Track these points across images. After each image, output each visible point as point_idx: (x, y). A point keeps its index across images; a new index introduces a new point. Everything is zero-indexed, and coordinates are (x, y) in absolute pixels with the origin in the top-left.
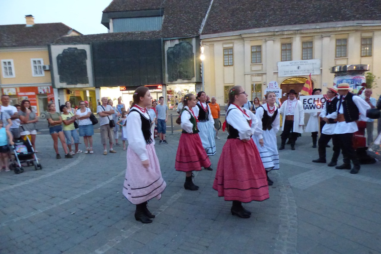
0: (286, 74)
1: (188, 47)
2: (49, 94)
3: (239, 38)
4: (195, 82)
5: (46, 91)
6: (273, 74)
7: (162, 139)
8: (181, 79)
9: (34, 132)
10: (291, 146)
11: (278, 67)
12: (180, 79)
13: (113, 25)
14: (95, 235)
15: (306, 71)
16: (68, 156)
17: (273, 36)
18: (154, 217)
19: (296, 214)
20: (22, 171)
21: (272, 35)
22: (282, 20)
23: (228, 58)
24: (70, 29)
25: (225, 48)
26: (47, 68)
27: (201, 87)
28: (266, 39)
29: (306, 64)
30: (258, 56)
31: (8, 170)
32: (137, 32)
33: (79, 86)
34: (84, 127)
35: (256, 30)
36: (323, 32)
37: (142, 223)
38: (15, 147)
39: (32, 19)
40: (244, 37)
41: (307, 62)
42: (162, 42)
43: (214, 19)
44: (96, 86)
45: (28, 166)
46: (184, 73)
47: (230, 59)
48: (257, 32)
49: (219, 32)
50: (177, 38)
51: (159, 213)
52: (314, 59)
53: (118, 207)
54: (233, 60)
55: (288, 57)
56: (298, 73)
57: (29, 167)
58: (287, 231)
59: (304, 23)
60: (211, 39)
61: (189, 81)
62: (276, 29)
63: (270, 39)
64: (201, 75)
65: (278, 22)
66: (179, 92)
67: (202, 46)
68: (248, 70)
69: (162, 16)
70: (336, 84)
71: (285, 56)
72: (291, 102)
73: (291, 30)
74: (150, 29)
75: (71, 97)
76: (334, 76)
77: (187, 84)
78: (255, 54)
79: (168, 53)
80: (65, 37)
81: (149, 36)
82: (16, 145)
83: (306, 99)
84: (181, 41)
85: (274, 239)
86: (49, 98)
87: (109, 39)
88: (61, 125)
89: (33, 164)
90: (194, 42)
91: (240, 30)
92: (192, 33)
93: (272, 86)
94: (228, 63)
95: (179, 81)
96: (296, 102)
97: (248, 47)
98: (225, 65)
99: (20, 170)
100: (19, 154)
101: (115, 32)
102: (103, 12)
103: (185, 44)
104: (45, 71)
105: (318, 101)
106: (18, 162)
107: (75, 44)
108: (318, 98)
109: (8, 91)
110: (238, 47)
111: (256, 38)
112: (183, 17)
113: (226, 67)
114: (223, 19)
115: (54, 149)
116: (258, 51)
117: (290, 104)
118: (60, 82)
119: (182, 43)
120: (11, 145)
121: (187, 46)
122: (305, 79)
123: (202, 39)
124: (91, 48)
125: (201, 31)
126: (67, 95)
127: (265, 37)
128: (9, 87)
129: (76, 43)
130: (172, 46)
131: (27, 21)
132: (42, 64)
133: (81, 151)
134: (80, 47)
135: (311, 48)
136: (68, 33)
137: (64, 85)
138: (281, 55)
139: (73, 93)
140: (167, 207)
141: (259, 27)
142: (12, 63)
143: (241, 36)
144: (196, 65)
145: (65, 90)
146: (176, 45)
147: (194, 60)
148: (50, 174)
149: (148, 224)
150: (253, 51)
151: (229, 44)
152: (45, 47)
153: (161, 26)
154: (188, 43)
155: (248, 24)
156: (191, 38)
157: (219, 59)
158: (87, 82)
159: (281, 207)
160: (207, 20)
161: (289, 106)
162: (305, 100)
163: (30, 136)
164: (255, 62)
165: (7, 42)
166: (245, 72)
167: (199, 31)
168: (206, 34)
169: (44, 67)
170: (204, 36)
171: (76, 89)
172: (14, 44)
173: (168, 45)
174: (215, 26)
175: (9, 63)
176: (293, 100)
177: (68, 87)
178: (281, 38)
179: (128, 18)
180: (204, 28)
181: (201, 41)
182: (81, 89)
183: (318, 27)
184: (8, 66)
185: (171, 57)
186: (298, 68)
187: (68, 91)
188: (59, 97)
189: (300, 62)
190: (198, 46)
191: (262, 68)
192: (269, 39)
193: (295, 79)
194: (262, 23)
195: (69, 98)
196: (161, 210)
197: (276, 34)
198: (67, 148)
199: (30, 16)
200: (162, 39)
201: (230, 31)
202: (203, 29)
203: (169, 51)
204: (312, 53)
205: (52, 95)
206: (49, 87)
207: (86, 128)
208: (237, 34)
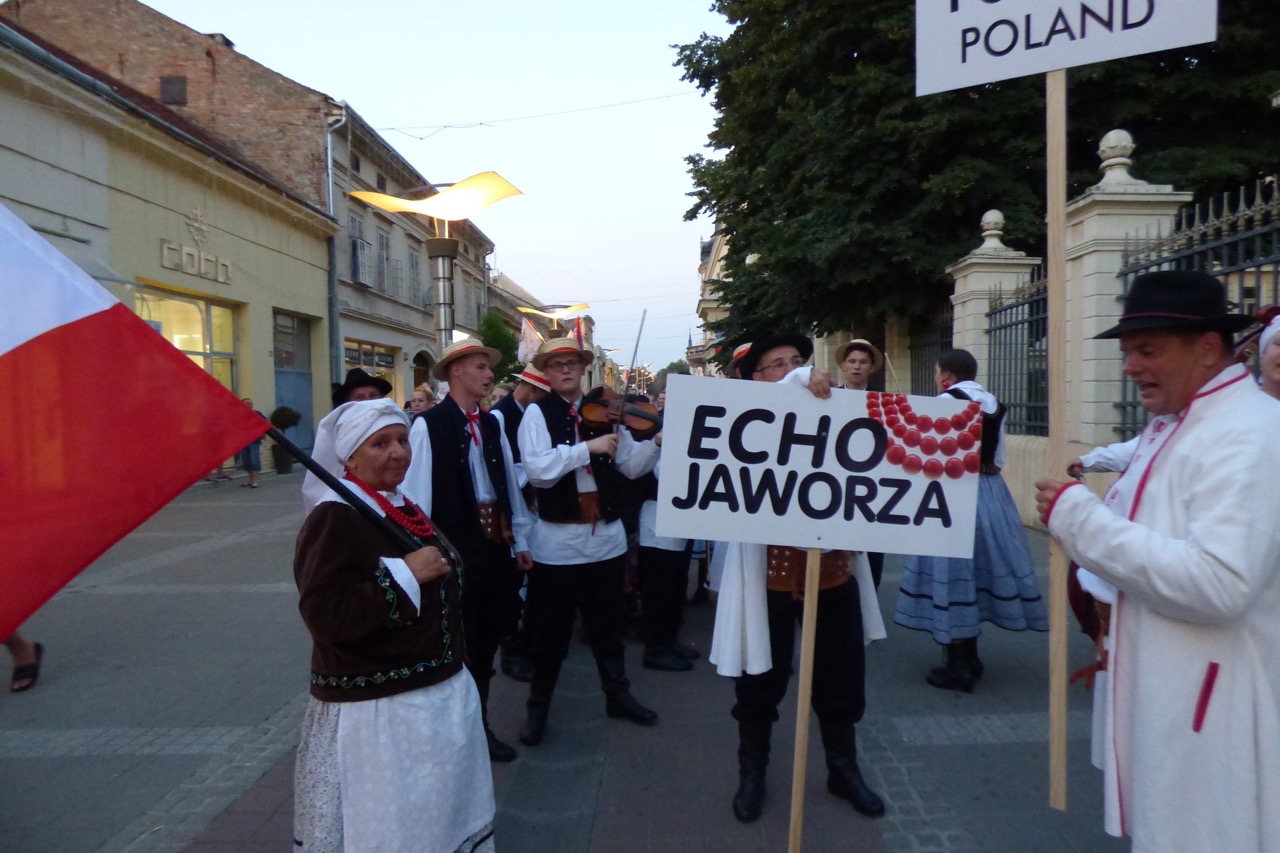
83: (719, 412)
105: (818, 442)
108: (825, 422)
162: (711, 422)
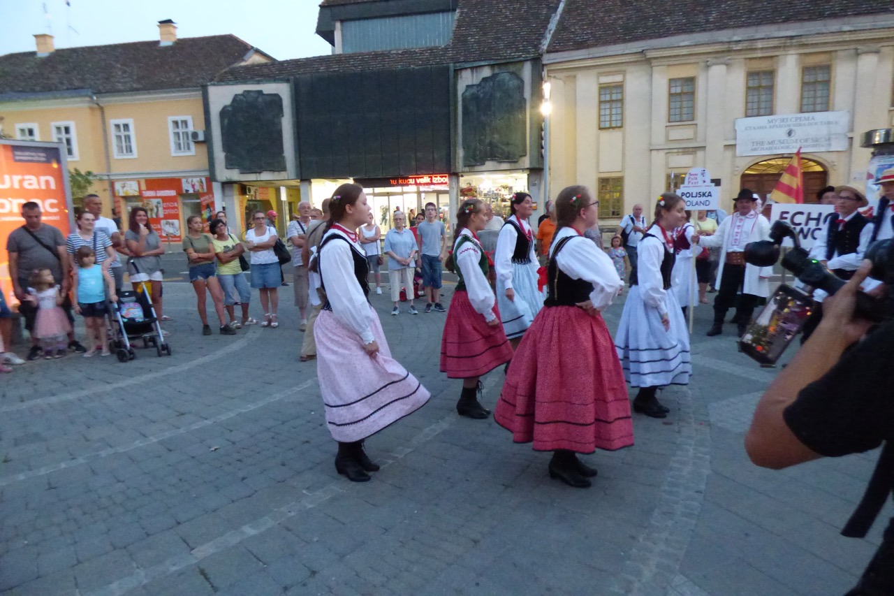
0: (755, 149)
1: (513, 83)
2: (203, 194)
3: (640, 59)
4: (528, 169)
5: (197, 187)
6: (722, 148)
7: (433, 301)
8: (495, 160)
9: (158, 276)
10: (739, 327)
11: (735, 131)
12: (492, 160)
13: (343, 36)
14: (249, 497)
15: (810, 143)
16: (226, 330)
17: (725, 54)
18: (376, 468)
19: (702, 487)
20: (132, 356)
21: (723, 52)
22: (752, 12)
23: (611, 109)
24: (249, 48)
25: (602, 85)
26: (201, 138)
27: (540, 180)
28: (708, 61)
29: (810, 124)
30: (685, 104)
31: (105, 352)
32: (395, 52)
33: (266, 176)
34: (263, 267)
35: (684, 40)
36: (860, 40)
37: (349, 481)
38: (118, 305)
39: (171, 29)
40: (651, 58)
41: (813, 118)
42: (452, 73)
43: (579, 14)
44: (301, 176)
45: (146, 346)
46: (503, 147)
47: (614, 111)
48: (687, 43)
49: (588, 47)
50: (486, 64)
51: (390, 462)
52: (833, 110)
53: (307, 442)
54: (622, 114)
55: (763, 105)
56: (788, 147)
57: (147, 350)
58: (670, 523)
59: (810, 19)
60: (567, 64)
61: (513, 166)
62: (734, 35)
63: (718, 61)
64: (543, 151)
65: (741, 17)
66: (489, 192)
67: (545, 82)
68: (659, 139)
69: (454, 10)
70: (875, 177)
71: (757, 103)
72: (741, 220)
73: (775, 38)
74: (426, 42)
75: (248, 200)
76: (871, 156)
77: (508, 172)
78: (678, 98)
79: (464, 100)
80: (237, 68)
81: (420, 60)
82: (123, 303)
83: (787, 213)
84: (497, 71)
85: (633, 538)
86: (204, 203)
87: (332, 70)
88: (213, 263)
89: (155, 345)
90: (527, 71)
91: (644, 39)
92: (522, 51)
93: (696, 181)
94: (611, 121)
95: (489, 164)
96: (754, 220)
97: (661, 81)
98: (602, 126)
99: (127, 354)
100: (126, 320)
101: (346, 53)
102: (320, 6)
103: (505, 76)
104: (197, 143)
105: (818, 220)
106: (123, 337)
107: (258, 82)
109: (123, 187)
110: (635, 82)
111: (683, 58)
112: (504, 11)
113: (604, 131)
114: (601, 15)
115: (198, 313)
116: (685, 90)
117: (738, 224)
118: (227, 168)
119: (498, 74)
120: (111, 302)
121: (511, 82)
122: (806, 161)
123: (546, 65)
124: (291, 91)
125: (545, 44)
126: (241, 197)
127: (706, 56)
128: (126, 177)
129: (260, 79)
130: (475, 83)
131: (161, 34)
132: (191, 129)
133: (255, 321)
134: (269, 88)
135: (827, 83)
136: (245, 58)
137: (235, 175)
138: (744, 101)
139: (252, 193)
140: (409, 450)
141: (692, 32)
142: (132, 127)
143: (645, 54)
144: (531, 128)
145: (236, 186)
146: (485, 79)
147: (526, 115)
148: (185, 367)
149: (361, 483)
150: (673, 91)
151: (613, 75)
152: (197, 90)
153: (451, 35)
154: (513, 73)
155: (663, 26)
156: (521, 61)
157: (589, 113)
158: (282, 168)
159: (671, 469)
160: (562, 17)
161: (736, 230)
162: (785, 215)
163: (150, 284)
164: (678, 119)
165: (122, 80)
166: (650, 144)
167: (540, 44)
168: (557, 51)
169: (195, 135)
170: (552, 55)
171: (261, 183)
172: (135, 86)
173: (467, 79)
174: (580, 31)
175: (126, 126)
176: (747, 216)
177: (242, 180)
178: (745, 59)
179: (376, 17)
180: (553, 36)
181: (545, 69)
182: (270, 184)
183: (846, 28)
184: (123, 133)
185: (472, 108)
186: (790, 134)
187: (243, 189)
188: (223, 201)
189: (793, 120)
190: (538, 80)
191: (696, 133)
192: (714, 61)
193: (780, 162)
194: (699, 20)
195: (245, 204)
196: (396, 455)
197: (735, 49)
198: (226, 312)
199: (169, 21)
200: (451, 65)
201: (618, 43)
202: (551, 39)
203: (467, 94)
204: (828, 96)
205: (211, 196)
206: (204, 180)
207: (266, 270)
208: (635, 51)
